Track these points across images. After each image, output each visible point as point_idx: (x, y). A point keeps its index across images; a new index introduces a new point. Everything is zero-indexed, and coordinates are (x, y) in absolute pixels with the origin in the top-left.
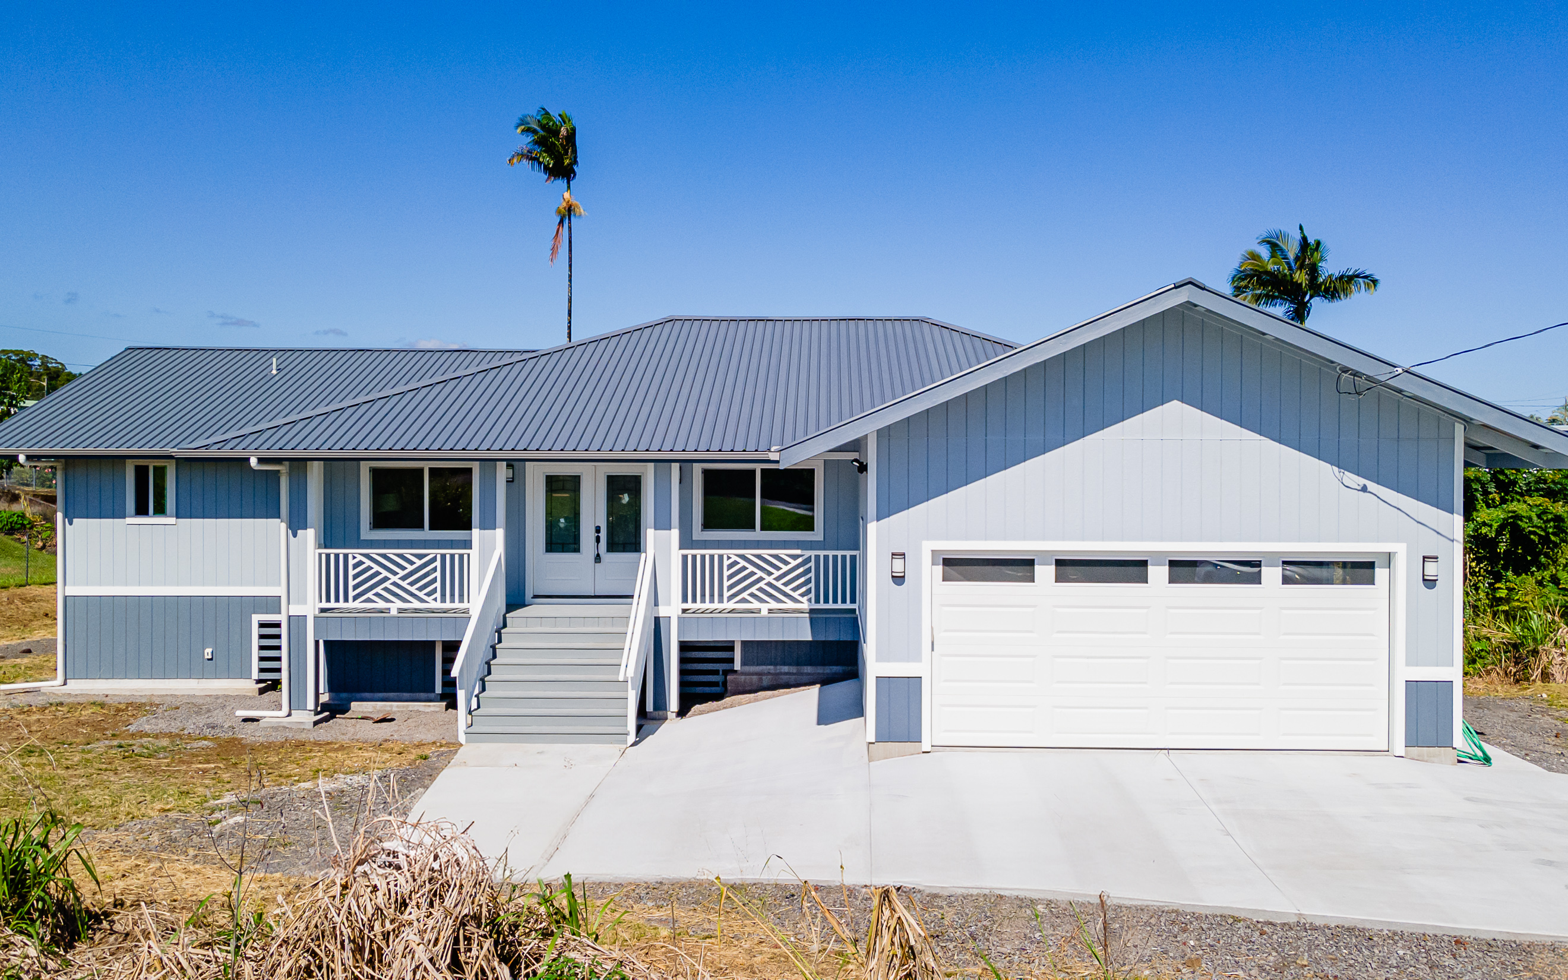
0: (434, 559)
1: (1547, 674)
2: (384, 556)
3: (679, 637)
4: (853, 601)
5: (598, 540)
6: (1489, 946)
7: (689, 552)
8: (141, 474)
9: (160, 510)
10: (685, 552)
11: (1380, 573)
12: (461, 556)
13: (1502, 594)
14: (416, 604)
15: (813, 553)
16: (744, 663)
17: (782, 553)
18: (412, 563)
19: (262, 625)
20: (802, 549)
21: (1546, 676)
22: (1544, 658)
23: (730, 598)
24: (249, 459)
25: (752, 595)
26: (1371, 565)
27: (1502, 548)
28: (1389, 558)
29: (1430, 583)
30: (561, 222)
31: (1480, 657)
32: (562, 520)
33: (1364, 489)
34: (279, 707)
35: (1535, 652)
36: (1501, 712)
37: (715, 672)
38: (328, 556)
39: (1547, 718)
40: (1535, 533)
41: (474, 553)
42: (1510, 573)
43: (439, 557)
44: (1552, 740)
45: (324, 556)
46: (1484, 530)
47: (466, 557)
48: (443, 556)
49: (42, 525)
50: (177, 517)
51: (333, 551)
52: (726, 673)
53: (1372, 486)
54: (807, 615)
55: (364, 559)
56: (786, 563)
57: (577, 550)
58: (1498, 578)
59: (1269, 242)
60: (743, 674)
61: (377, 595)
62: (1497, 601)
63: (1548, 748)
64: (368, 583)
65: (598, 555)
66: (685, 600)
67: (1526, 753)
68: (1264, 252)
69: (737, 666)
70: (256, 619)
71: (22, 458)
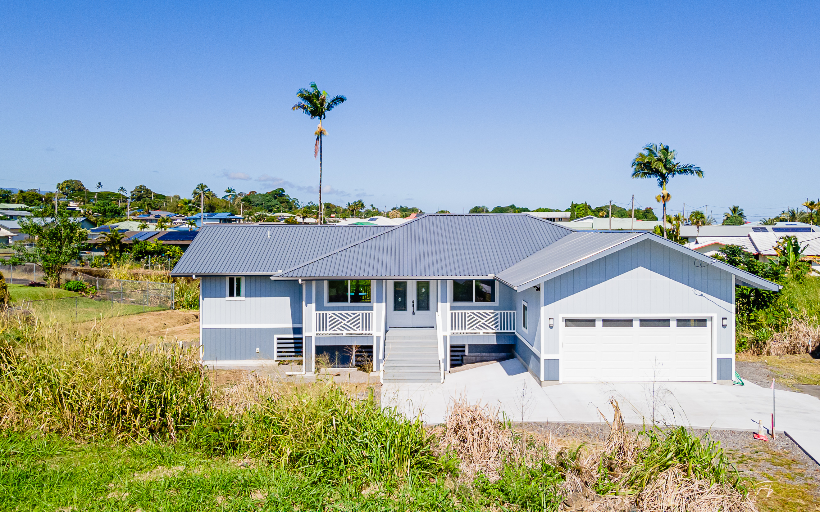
0: (359, 315)
1: (769, 352)
2: (341, 314)
3: (450, 343)
4: (514, 329)
5: (413, 306)
6: (741, 433)
7: (453, 312)
8: (231, 280)
9: (239, 294)
10: (452, 311)
11: (708, 323)
12: (369, 314)
13: (752, 318)
14: (352, 332)
15: (499, 312)
16: (469, 352)
17: (488, 311)
18: (351, 316)
19: (278, 339)
20: (494, 310)
21: (768, 353)
22: (768, 345)
23: (468, 329)
24: (298, 280)
25: (477, 327)
26: (705, 320)
27: (752, 299)
28: (711, 318)
29: (724, 326)
30: (318, 139)
31: (744, 344)
32: (400, 298)
33: (702, 295)
34: (301, 371)
35: (765, 343)
36: (749, 368)
37: (458, 356)
38: (320, 314)
39: (766, 370)
40: (765, 293)
41: (374, 312)
42: (755, 309)
43: (361, 314)
44: (767, 378)
45: (318, 314)
46: (745, 292)
47: (371, 314)
48: (363, 314)
49: (90, 287)
50: (246, 297)
51: (321, 312)
52: (462, 356)
53: (704, 294)
54: (495, 335)
55: (333, 315)
56: (489, 315)
57: (405, 310)
58: (751, 311)
59: (648, 149)
60: (469, 356)
61: (338, 328)
62: (750, 321)
63: (764, 380)
64: (335, 324)
65: (413, 312)
66: (452, 329)
67: (756, 382)
68: (646, 153)
69: (467, 353)
70: (276, 336)
71: (194, 277)
